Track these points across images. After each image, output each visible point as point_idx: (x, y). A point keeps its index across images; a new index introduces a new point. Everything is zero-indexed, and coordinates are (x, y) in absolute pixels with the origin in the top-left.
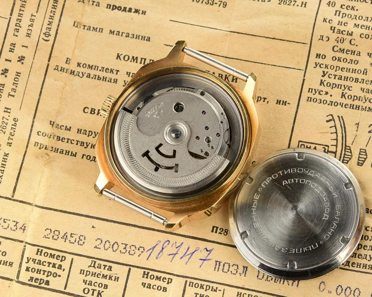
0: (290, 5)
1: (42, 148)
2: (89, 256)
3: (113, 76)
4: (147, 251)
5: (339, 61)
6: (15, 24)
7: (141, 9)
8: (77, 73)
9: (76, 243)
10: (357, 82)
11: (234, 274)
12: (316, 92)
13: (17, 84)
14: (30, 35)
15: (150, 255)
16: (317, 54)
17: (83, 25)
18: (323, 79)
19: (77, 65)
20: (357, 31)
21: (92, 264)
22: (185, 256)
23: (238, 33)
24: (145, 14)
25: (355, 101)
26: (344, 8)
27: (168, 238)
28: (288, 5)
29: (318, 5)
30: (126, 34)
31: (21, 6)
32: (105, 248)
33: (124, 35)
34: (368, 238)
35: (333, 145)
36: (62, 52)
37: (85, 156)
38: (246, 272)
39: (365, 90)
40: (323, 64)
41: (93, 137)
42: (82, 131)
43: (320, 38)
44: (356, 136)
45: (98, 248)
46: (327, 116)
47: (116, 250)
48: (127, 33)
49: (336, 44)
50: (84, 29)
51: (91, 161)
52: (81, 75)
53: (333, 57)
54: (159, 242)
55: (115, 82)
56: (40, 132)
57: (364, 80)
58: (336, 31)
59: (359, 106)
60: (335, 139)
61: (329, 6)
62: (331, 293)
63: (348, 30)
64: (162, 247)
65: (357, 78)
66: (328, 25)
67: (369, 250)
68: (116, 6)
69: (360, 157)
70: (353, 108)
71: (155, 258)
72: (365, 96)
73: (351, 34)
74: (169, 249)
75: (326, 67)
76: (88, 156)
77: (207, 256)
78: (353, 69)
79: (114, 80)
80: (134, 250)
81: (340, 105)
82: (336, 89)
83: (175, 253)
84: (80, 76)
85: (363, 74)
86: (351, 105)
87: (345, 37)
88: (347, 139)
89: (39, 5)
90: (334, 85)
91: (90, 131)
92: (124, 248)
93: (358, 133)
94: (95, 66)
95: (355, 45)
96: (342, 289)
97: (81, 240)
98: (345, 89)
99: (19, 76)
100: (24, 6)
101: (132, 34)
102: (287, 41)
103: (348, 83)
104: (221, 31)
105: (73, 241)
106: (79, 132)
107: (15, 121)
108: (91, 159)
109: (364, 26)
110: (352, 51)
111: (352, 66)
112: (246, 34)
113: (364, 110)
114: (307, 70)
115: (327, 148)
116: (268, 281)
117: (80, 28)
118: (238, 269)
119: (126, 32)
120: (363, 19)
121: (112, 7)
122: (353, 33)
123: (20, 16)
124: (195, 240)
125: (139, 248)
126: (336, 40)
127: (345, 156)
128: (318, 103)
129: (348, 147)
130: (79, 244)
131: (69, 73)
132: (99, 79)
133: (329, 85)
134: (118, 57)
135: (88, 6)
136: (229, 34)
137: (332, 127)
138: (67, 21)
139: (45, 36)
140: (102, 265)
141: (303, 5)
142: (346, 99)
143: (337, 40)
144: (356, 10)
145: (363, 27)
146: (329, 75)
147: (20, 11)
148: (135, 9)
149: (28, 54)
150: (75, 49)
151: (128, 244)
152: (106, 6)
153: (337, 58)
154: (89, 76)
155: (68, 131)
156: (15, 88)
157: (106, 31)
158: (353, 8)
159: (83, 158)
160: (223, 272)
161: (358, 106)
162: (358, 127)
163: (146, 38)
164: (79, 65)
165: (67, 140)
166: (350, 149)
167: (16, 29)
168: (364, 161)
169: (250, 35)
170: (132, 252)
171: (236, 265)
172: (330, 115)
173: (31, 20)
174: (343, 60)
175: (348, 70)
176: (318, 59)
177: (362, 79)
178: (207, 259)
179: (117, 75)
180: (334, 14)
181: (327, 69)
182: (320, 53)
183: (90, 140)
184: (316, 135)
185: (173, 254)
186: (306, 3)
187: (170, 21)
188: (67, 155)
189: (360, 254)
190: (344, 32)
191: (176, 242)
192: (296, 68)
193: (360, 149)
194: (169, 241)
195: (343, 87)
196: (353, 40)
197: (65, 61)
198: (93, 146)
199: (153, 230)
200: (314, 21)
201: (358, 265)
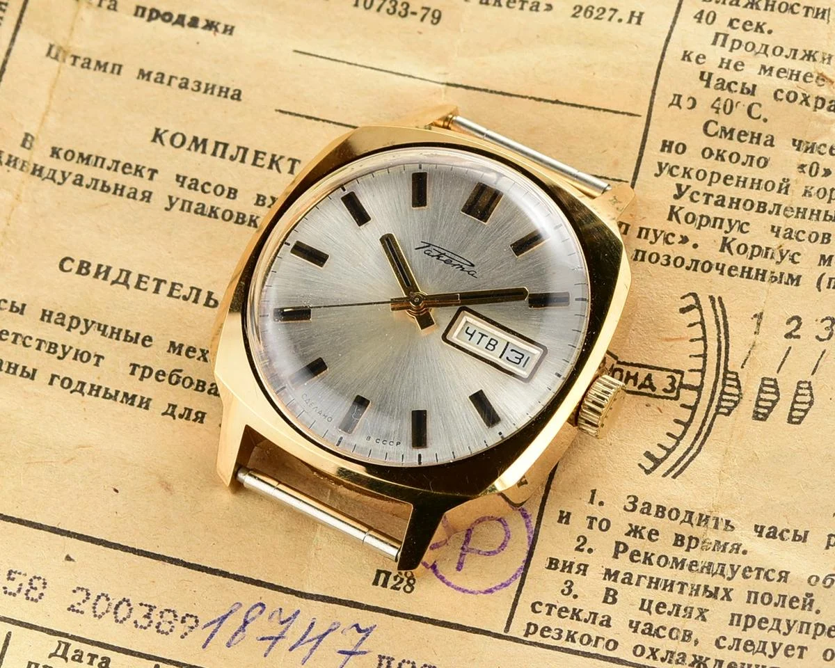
0: (601, 19)
2: (52, 630)
3: (142, 184)
4: (205, 627)
5: (720, 158)
7: (223, 21)
8: (49, 173)
9: (22, 595)
10: (764, 211)
12: (657, 238)
15: (212, 636)
16: (664, 142)
17: (72, 56)
18: (677, 203)
19: (50, 153)
20: (767, 84)
21: (58, 648)
22: (302, 642)
23: (467, 88)
24: (231, 34)
25: (754, 258)
26: (737, 28)
27: (261, 598)
28: (597, 18)
29: (672, 20)
30: (179, 81)
32: (95, 612)
33: (175, 83)
34: (771, 599)
35: (694, 370)
36: (12, 119)
37: (59, 378)
39: (782, 232)
40: (678, 167)
41: (82, 333)
42: (54, 317)
43: (674, 100)
44: (754, 346)
45: (78, 611)
46: (683, 298)
47: (124, 619)
48: (182, 79)
49: (714, 117)
50: (74, 64)
51: (71, 392)
52: (58, 177)
53: (704, 150)
54: (236, 606)
55: (146, 199)
57: (780, 206)
58: (713, 82)
59: (765, 271)
60: (700, 356)
61: (699, 22)
63: (744, 81)
64: (245, 620)
65: (764, 203)
66: (693, 69)
68: (158, 12)
69: (761, 399)
70: (748, 277)
71: (224, 644)
72: (781, 246)
73: (752, 92)
74: (263, 625)
75: (685, 172)
76: (65, 378)
77: (359, 644)
78: (753, 180)
79: (143, 193)
80: (170, 622)
81: (717, 268)
82: (707, 230)
83: (277, 636)
84: (57, 181)
85: (779, 192)
86: (744, 268)
87: (736, 97)
88: (729, 355)
90: (705, 220)
91: (72, 318)
92: (145, 616)
93: (758, 338)
94: (97, 158)
95: (762, 118)
97: (36, 589)
98: (731, 229)
101: (195, 82)
102: (590, 108)
103: (740, 215)
104: (423, 81)
105: (14, 590)
106: (46, 318)
108: (73, 388)
109: (785, 72)
110: (753, 133)
111: (753, 172)
112: (486, 90)
113: (776, 280)
114: (637, 182)
115: (678, 377)
117: (64, 61)
119: (180, 76)
120: (784, 54)
121: (147, 13)
122: (757, 88)
124: (331, 604)
125: (184, 618)
126: (713, 106)
127: (725, 397)
128: (662, 264)
129: (732, 373)
130: (28, 598)
131: (28, 170)
132: (106, 189)
133: (691, 218)
134: (158, 136)
135: (87, 7)
136: (443, 91)
137: (695, 324)
138: (31, 45)
140: (85, 654)
141: (635, 20)
142: (732, 254)
143: (716, 105)
144: (766, 32)
145: (781, 75)
146: (692, 194)
148: (207, 21)
150: (46, 114)
151: (155, 607)
152: (133, 11)
153: (715, 152)
154: (79, 181)
155: (18, 314)
157: (130, 72)
158: (759, 27)
159: (51, 383)
161: (761, 272)
162: (759, 324)
163: (230, 93)
164: (55, 152)
165: (14, 335)
166: (737, 380)
168: (770, 409)
169: (496, 92)
170: (165, 627)
171: (430, 667)
172: (690, 294)
174: (730, 157)
175: (741, 182)
176: (665, 154)
177: (775, 205)
178: (358, 651)
179: (150, 182)
180: (711, 42)
181: (689, 180)
182: (671, 140)
183: (74, 339)
184: (651, 346)
185: (270, 638)
186: (641, 14)
187: (295, 54)
188: (12, 374)
189: (750, 641)
190: (733, 85)
191: (281, 609)
192: (610, 178)
193: (763, 379)
194: (262, 605)
195: (726, 223)
196: (755, 106)
197: (21, 142)
198: (78, 355)
199: (225, 574)
200: (659, 59)
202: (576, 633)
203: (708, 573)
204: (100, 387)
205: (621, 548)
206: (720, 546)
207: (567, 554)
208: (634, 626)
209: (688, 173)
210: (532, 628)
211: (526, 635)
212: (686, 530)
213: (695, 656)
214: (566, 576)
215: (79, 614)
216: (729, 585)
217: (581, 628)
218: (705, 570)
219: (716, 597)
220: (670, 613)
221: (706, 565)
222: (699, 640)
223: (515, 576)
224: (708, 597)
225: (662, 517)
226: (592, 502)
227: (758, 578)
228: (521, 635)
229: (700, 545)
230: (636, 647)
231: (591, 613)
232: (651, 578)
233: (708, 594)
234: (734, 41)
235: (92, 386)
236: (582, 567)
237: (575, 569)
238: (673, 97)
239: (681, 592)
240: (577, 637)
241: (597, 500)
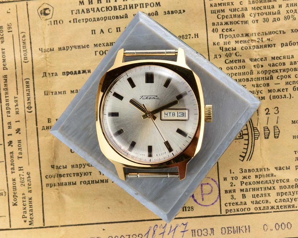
0: (187, 38)
1: (52, 186)
4: (145, 236)
5: (232, 69)
6: (6, 108)
7: (87, 69)
10: (249, 81)
11: (206, 235)
13: (21, 148)
14: (18, 113)
17: (51, 92)
19: (56, 121)
20: (238, 46)
22: (170, 232)
24: (90, 72)
26: (225, 31)
29: (206, 34)
31: (5, 94)
34: (286, 187)
35: (245, 129)
36: (43, 116)
37: (82, 182)
38: (213, 232)
39: (255, 86)
41: (83, 168)
42: (75, 166)
44: (258, 119)
49: (227, 58)
50: (52, 94)
53: (227, 68)
54: (150, 228)
56: (47, 176)
57: (252, 79)
58: (224, 49)
61: (214, 32)
62: (272, 230)
63: (232, 47)
64: (154, 231)
65: (248, 78)
66: (218, 47)
67: (289, 195)
68: (69, 72)
69: (265, 133)
72: (256, 90)
73: (235, 49)
76: (84, 181)
77: (185, 228)
78: (243, 73)
80: (135, 237)
83: (163, 232)
85: (251, 74)
87: (231, 52)
88: (253, 123)
89: (17, 89)
91: (80, 165)
93: (259, 116)
95: (240, 55)
96: (279, 226)
99: (21, 142)
100: (7, 93)
103: (242, 83)
106: (73, 167)
107: (28, 174)
108: (87, 183)
109: (242, 41)
110: (238, 60)
111: (242, 71)
115: (241, 132)
116: (229, 234)
117: (50, 94)
118: (207, 231)
120: (240, 36)
121: (66, 73)
123: (7, 101)
125: (138, 235)
126: (226, 56)
127: (255, 135)
129: (255, 128)
135: (50, 77)
138: (40, 94)
139: (29, 109)
141: (196, 36)
143: (227, 55)
144: (233, 31)
145: (241, 42)
147: (6, 98)
148: (82, 71)
149: (21, 125)
151: (130, 235)
152: (62, 74)
153: (230, 68)
155: (65, 169)
156: (21, 152)
157: (68, 92)
158: (231, 30)
159: (81, 184)
160: (198, 236)
162: (258, 113)
165: (67, 175)
166: (257, 129)
167: (8, 112)
168: (269, 135)
171: (205, 229)
173: (16, 101)
174: (234, 68)
175: (240, 74)
178: (186, 230)
180: (219, 38)
183: (82, 170)
185: (162, 233)
186: (197, 34)
189: (284, 199)
190: (229, 49)
191: (162, 225)
193: (264, 127)
194: (157, 225)
196: (237, 53)
197: (47, 121)
198: (85, 174)
199: (144, 220)
200: (207, 47)
201: (284, 207)
202: (239, 209)
203: (267, 183)
204: (94, 180)
205: (242, 183)
206: (268, 175)
207: (229, 188)
208: (252, 202)
210: (227, 211)
212: (258, 173)
213: (271, 206)
214: (231, 194)
217: (239, 207)
219: (271, 189)
220: (260, 197)
221: (266, 181)
222: (271, 202)
223: (218, 198)
225: (250, 172)
226: (231, 173)
227: (281, 182)
228: (225, 214)
229: (262, 176)
230: (255, 208)
231: (240, 202)
232: (253, 188)
233: (269, 189)
235: (92, 181)
236: (234, 190)
237: (232, 191)
238: (214, 56)
239: (261, 190)
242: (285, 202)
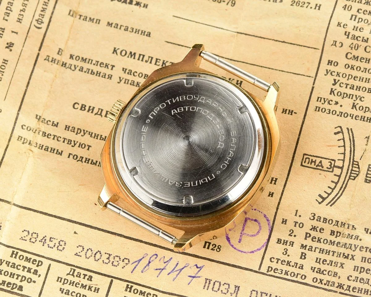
0: (303, 7)
1: (26, 143)
2: (68, 264)
3: (108, 72)
4: (132, 264)
5: (352, 69)
6: (6, 8)
7: (143, 2)
8: (69, 66)
9: (55, 248)
11: (224, 293)
12: (325, 102)
13: (3, 72)
14: (21, 21)
15: (135, 268)
16: (329, 61)
17: (79, 15)
18: (334, 87)
19: (69, 57)
21: (71, 271)
22: (173, 271)
23: (246, 34)
24: (146, 8)
25: (366, 112)
26: (361, 13)
27: (156, 252)
28: (301, 6)
29: (333, 9)
32: (86, 256)
33: (123, 28)
35: (340, 160)
36: (54, 42)
37: (72, 155)
38: (237, 292)
40: (334, 72)
41: (82, 136)
42: (70, 128)
43: (333, 43)
44: (366, 151)
45: (79, 256)
46: (336, 128)
47: (98, 259)
48: (126, 27)
49: (350, 51)
50: (80, 19)
51: (77, 161)
52: (73, 68)
53: (346, 65)
54: (146, 255)
55: (110, 78)
56: (25, 126)
58: (350, 36)
60: (342, 154)
61: (345, 10)
63: (364, 36)
64: (149, 261)
66: (342, 30)
69: (368, 174)
70: (364, 120)
71: (140, 271)
73: (367, 41)
74: (156, 264)
75: (337, 74)
76: (75, 155)
77: (197, 273)
78: (366, 78)
79: (109, 75)
80: (118, 261)
81: (350, 116)
82: (346, 99)
83: (162, 268)
86: (362, 116)
87: (360, 43)
88: (355, 154)
90: (345, 95)
91: (78, 129)
92: (107, 259)
93: (367, 147)
94: (89, 60)
95: (370, 52)
97: (61, 245)
98: (357, 99)
99: (6, 64)
101: (131, 28)
102: (298, 45)
103: (360, 93)
104: (227, 31)
105: (52, 246)
106: (67, 129)
108: (78, 159)
110: (367, 59)
111: (366, 75)
112: (254, 36)
114: (317, 77)
115: (333, 162)
117: (76, 17)
118: (229, 288)
119: (125, 25)
122: (369, 39)
124: (185, 256)
125: (123, 259)
126: (350, 47)
127: (353, 172)
128: (327, 113)
129: (356, 162)
130: (58, 250)
131: (60, 65)
132: (93, 73)
133: (339, 94)
134: (115, 51)
136: (236, 35)
137: (340, 140)
138: (62, 10)
139: (38, 23)
140: (82, 274)
141: (317, 8)
142: (357, 110)
143: (351, 46)
146: (340, 83)
148: (136, 2)
149: (17, 40)
150: (68, 40)
151: (111, 255)
153: (350, 66)
154: (81, 69)
155: (55, 127)
156: (1, 76)
157: (104, 23)
158: (370, 13)
159: (69, 157)
160: (213, 290)
161: (369, 119)
162: (368, 141)
163: (146, 33)
164: (71, 57)
165: (53, 136)
166: (358, 165)
167: (7, 13)
169: (258, 37)
170: (115, 263)
171: (227, 284)
172: (339, 126)
173: (24, 5)
174: (357, 68)
175: (361, 79)
176: (329, 66)
178: (196, 276)
179: (112, 71)
180: (350, 19)
181: (339, 77)
182: (332, 60)
183: (78, 138)
184: (322, 148)
185: (160, 269)
186: (320, 5)
187: (174, 17)
188: (52, 153)
189: (362, 278)
190: (359, 38)
191: (164, 257)
192: (306, 75)
193: (369, 165)
194: (156, 255)
195: (354, 97)
196: (368, 47)
197: (57, 52)
198: (81, 145)
199: (141, 241)
200: (327, 25)
201: (359, 290)
202: (288, 271)
203: (345, 248)
204: (89, 159)
205: (308, 235)
206: (350, 236)
207: (285, 237)
208: (313, 269)
209: (339, 75)
210: (270, 269)
211: (268, 272)
212: (336, 229)
213: (338, 283)
214: (285, 247)
215: (79, 257)
216: (354, 253)
217: (291, 269)
218: (343, 246)
219: (348, 258)
220: (328, 264)
221: (344, 244)
222: (341, 277)
223: (263, 246)
224: (344, 258)
225: (326, 223)
226: (296, 215)
227: (366, 251)
228: (265, 272)
229: (341, 235)
230: (314, 278)
231: (295, 263)
232: (321, 249)
233: (344, 257)
234: (359, 18)
235: (86, 159)
236: (291, 243)
237: (288, 244)
238: (333, 42)
239: (333, 255)
240: (289, 273)
241: (298, 215)
242: (361, 283)
